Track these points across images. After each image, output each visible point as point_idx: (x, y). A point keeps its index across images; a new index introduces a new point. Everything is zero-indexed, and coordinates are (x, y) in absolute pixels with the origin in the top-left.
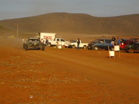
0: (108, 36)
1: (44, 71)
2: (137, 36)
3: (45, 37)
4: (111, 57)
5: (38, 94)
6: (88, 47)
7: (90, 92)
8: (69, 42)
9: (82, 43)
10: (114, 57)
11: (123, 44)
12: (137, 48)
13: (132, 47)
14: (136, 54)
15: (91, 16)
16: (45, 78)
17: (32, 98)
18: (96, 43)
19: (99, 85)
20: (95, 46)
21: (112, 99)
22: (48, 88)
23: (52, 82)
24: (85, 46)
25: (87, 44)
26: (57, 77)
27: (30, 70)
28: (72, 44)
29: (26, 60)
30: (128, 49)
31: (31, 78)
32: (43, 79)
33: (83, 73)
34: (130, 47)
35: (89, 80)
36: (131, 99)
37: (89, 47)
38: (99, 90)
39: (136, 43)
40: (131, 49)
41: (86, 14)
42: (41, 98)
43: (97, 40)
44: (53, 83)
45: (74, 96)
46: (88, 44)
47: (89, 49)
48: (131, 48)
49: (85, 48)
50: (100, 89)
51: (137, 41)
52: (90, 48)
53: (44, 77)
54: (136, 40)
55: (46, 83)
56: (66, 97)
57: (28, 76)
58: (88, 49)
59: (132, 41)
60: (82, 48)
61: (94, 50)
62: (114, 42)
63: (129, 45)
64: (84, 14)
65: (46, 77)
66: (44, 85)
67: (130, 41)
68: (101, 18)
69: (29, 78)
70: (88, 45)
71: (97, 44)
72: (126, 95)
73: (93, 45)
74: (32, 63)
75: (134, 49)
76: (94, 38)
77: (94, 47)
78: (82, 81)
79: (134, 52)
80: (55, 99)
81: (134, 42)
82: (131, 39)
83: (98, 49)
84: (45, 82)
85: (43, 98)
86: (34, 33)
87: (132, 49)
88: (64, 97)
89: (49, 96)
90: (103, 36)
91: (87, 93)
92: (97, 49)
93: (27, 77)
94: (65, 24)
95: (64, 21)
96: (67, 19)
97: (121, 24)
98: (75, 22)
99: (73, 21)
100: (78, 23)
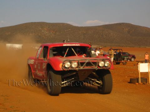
15: (71, 25)
41: (67, 24)
64: (65, 24)
68: (82, 28)
94: (44, 35)
95: (43, 31)
96: (45, 29)
97: (103, 34)
98: (54, 32)
99: (53, 31)
100: (58, 33)
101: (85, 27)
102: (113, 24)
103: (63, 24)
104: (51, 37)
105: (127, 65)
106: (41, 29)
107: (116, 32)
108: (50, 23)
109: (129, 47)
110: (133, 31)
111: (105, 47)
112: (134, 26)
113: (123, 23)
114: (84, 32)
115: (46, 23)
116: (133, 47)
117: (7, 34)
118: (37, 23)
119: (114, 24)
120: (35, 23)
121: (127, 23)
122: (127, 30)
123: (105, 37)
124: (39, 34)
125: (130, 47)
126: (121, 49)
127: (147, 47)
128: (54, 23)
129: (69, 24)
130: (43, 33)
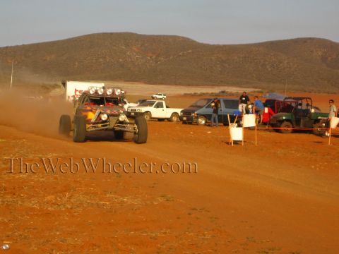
0: (234, 92)
1: (56, 178)
2: (305, 91)
3: (78, 93)
4: (236, 142)
5: (25, 238)
6: (181, 118)
7: (164, 233)
8: (136, 105)
9: (167, 107)
10: (241, 141)
11: (266, 110)
12: (302, 121)
13: (290, 118)
14: (297, 135)
15: (195, 42)
16: (53, 197)
17: (7, 250)
18: (201, 107)
19: (189, 214)
20: (199, 116)
21: (216, 251)
22: (56, 223)
23: (69, 207)
24: (175, 114)
25: (179, 111)
26: (86, 194)
27: (21, 176)
28: (144, 109)
29: (16, 150)
30: (278, 124)
31: (19, 195)
32: (49, 198)
33: (155, 184)
34: (284, 118)
35: (168, 200)
36: (267, 251)
37: (185, 119)
38: (188, 228)
39: (300, 107)
40: (285, 123)
41: (183, 38)
42: (31, 249)
43: (205, 99)
44: (71, 208)
45: (120, 245)
46: (181, 109)
47: (184, 122)
48: (287, 120)
49: (175, 119)
50: (191, 224)
51: (301, 104)
52: (188, 120)
53: (53, 194)
54: (300, 102)
55: (53, 209)
56: (99, 247)
57: (10, 191)
58: (181, 122)
59: (289, 103)
60: (169, 120)
61: (197, 124)
62: (245, 105)
63: (281, 113)
64: (178, 37)
65: (57, 193)
66: (48, 214)
67: (284, 103)
68: (218, 47)
69: (14, 194)
70: (181, 112)
71: (203, 111)
72: (255, 242)
73: (194, 112)
74: (31, 157)
75: (294, 123)
76: (201, 95)
77: (197, 118)
78: (148, 202)
79: (294, 131)
80: (67, 251)
81: (293, 105)
82: (286, 98)
83: (206, 122)
84: (51, 207)
85: (36, 249)
86: (53, 83)
87: (289, 123)
88: (94, 245)
89: (53, 245)
90: (223, 92)
91: (154, 235)
92: (203, 122)
93: (8, 193)
94: (132, 61)
95: (128, 53)
96: (135, 49)
97: (267, 63)
98: (154, 57)
99: (151, 55)
102: (288, 41)
104: (148, 67)
106: (124, 48)
107: (295, 59)
108: (145, 35)
109: (325, 92)
110: (334, 57)
113: (310, 39)
114: (224, 58)
116: (335, 93)
117: (48, 58)
119: (292, 40)
120: (112, 34)
121: (320, 39)
122: (320, 53)
123: (269, 69)
124: (121, 60)
128: (154, 36)
129: (189, 39)
130: (130, 57)
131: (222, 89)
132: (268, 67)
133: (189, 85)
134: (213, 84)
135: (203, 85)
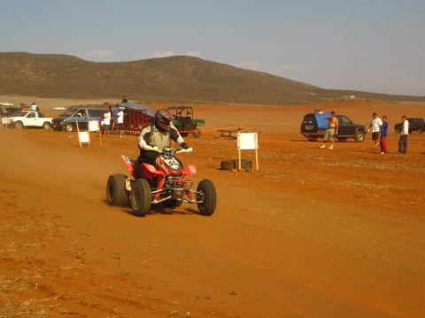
15: (81, 60)
64: (67, 56)
90: (106, 104)
94: (26, 78)
95: (22, 71)
96: (28, 66)
98: (46, 74)
99: (43, 72)
100: (52, 75)
101: (108, 63)
103: (64, 57)
105: (202, 137)
106: (18, 66)
110: (203, 72)
111: (149, 103)
112: (205, 62)
113: (182, 57)
114: (107, 74)
115: (29, 54)
118: (12, 53)
119: (166, 58)
120: (7, 53)
122: (191, 69)
124: (16, 77)
125: (198, 103)
126: (191, 108)
127: (229, 104)
129: (76, 58)
130: (24, 74)
131: (106, 101)
132: (146, 81)
133: (77, 98)
134: (99, 96)
135: (90, 98)
